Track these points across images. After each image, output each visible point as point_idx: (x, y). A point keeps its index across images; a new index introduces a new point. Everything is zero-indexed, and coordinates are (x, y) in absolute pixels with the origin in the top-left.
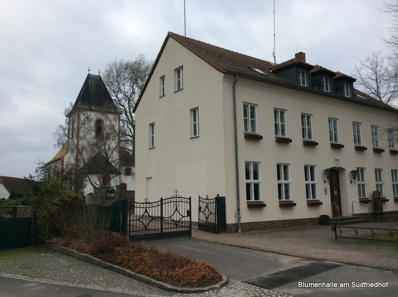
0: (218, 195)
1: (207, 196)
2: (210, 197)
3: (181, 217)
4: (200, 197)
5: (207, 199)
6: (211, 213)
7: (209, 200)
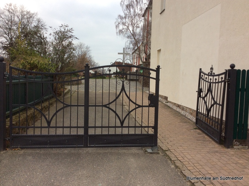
0: (233, 66)
1: (212, 69)
2: (216, 72)
3: (133, 106)
4: (201, 71)
5: (211, 75)
6: (215, 103)
7: (214, 75)
